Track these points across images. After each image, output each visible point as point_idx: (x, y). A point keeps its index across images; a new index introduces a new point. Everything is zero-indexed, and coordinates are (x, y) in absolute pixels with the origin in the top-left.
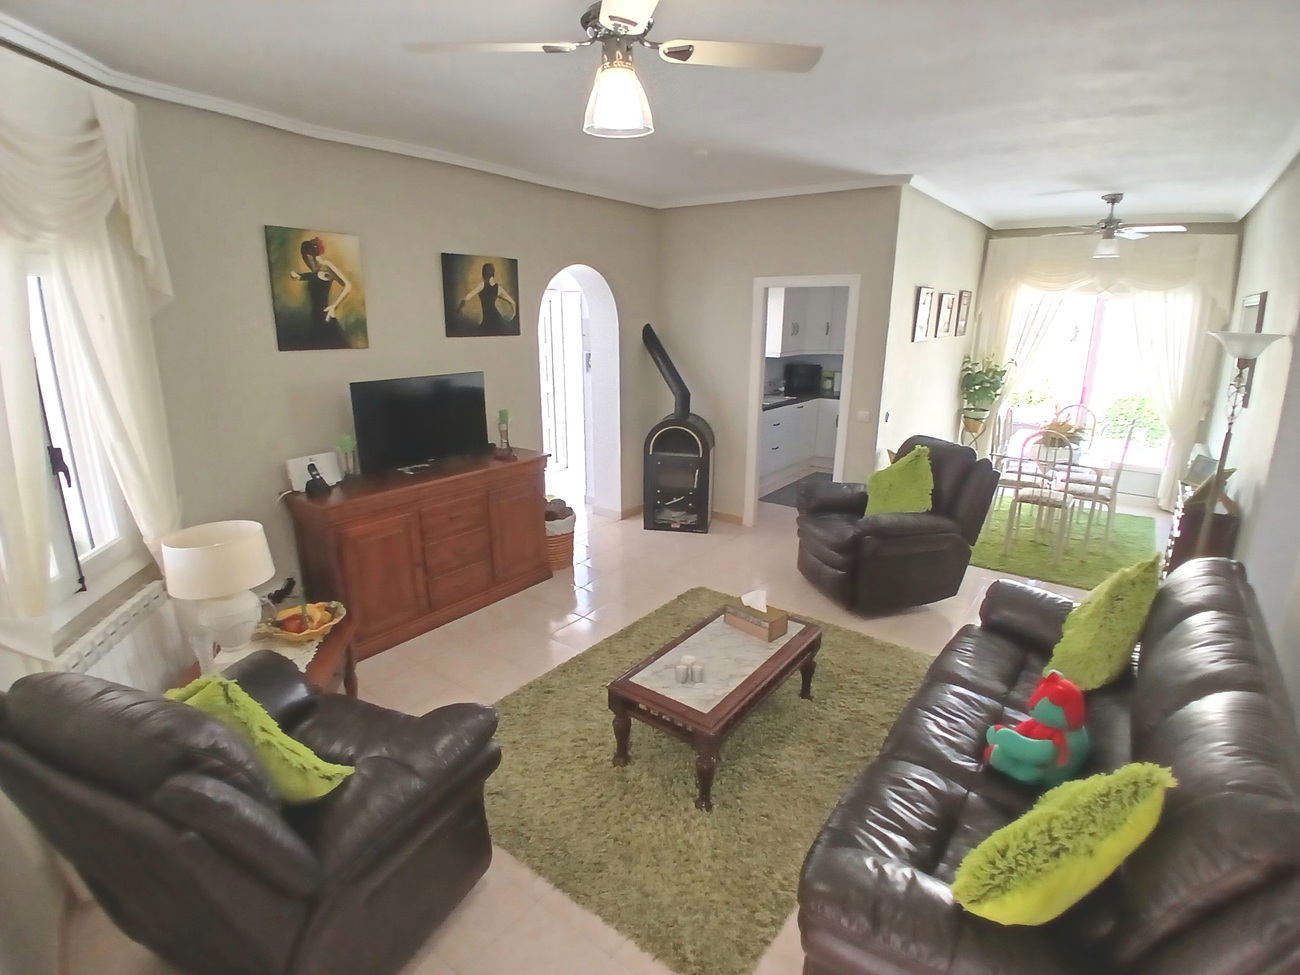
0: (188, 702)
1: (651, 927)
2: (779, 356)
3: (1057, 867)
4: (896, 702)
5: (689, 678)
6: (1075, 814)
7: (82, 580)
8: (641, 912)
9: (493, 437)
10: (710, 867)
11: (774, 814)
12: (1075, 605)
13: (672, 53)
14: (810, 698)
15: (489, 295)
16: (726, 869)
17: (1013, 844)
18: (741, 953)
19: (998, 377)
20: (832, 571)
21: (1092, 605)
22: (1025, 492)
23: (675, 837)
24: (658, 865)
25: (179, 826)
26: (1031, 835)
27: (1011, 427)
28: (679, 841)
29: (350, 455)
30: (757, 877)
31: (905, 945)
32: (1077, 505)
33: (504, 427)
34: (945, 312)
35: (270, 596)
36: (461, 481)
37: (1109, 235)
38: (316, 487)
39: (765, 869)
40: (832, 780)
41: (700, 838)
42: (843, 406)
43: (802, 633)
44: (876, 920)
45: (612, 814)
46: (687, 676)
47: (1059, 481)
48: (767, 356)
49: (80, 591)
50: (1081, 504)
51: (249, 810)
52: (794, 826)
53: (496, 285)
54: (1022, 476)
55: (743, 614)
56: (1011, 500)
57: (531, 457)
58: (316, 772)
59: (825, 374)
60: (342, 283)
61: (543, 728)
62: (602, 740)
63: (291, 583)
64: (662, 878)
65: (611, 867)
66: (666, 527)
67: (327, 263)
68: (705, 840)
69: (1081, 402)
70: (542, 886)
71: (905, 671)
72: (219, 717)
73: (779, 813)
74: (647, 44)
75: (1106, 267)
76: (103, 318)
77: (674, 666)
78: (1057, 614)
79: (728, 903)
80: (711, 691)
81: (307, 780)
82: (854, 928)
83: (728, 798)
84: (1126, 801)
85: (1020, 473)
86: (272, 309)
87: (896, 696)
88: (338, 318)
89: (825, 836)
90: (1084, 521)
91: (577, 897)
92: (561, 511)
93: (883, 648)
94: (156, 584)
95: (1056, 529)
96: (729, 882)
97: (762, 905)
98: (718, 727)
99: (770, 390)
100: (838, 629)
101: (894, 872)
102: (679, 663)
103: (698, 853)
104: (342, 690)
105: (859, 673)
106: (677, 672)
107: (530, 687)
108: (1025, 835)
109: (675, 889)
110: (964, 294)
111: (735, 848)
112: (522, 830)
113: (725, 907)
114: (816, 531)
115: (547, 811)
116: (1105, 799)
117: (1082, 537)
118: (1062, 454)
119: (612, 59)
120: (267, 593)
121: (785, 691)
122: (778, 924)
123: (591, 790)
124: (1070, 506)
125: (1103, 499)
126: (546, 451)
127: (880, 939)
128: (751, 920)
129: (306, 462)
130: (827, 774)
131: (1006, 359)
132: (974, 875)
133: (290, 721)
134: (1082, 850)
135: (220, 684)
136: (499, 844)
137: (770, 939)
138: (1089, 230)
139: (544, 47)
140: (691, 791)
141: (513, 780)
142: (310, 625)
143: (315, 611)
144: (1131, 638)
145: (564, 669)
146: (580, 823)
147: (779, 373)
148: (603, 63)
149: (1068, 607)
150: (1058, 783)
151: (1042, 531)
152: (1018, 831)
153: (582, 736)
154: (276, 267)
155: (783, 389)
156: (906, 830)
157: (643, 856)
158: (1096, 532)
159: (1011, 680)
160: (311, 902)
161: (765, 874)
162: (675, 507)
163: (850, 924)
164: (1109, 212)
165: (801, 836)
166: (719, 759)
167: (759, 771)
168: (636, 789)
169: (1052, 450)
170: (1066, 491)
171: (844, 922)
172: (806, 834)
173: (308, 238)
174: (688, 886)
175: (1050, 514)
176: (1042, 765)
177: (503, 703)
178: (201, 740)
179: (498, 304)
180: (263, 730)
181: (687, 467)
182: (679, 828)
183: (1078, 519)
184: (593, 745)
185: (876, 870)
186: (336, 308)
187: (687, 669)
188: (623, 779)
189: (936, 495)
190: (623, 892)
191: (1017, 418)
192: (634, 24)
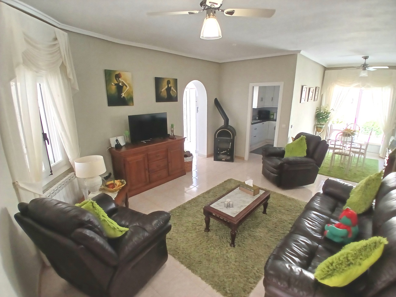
0: (82, 207)
1: (216, 282)
2: (256, 108)
3: (349, 269)
4: (294, 216)
5: (228, 206)
6: (355, 252)
7: (51, 172)
8: (213, 277)
9: (169, 132)
10: (234, 264)
11: (255, 249)
12: (354, 187)
13: (228, 13)
14: (266, 214)
15: (169, 89)
16: (239, 266)
17: (335, 261)
18: (244, 291)
19: (328, 114)
20: (273, 174)
21: (360, 187)
22: (336, 151)
23: (223, 255)
24: (218, 263)
25: (79, 244)
26: (341, 259)
27: (332, 130)
28: (225, 256)
29: (128, 137)
30: (249, 268)
31: (298, 292)
32: (353, 155)
33: (172, 129)
34: (311, 94)
35: (104, 178)
36: (159, 145)
37: (365, 69)
38: (118, 146)
39: (251, 266)
40: (273, 240)
41: (231, 255)
42: (277, 124)
43: (264, 194)
44: (289, 283)
45: (204, 246)
46: (228, 205)
47: (347, 148)
48: (253, 108)
49: (51, 175)
50: (355, 155)
51: (99, 239)
52: (261, 253)
53: (171, 87)
54: (336, 146)
55: (245, 187)
56: (332, 154)
57: (180, 138)
58: (117, 229)
59: (271, 113)
60: (127, 87)
61: (183, 219)
62: (201, 224)
63: (110, 174)
64: (220, 267)
65: (204, 263)
66: (220, 160)
67: (122, 80)
68: (233, 256)
69: (355, 122)
70: (183, 267)
71: (297, 207)
72: (91, 212)
73: (256, 249)
74: (220, 10)
75: (363, 79)
76: (59, 96)
77: (224, 202)
78: (348, 190)
79: (240, 276)
80: (235, 210)
81: (115, 231)
82: (282, 286)
83: (240, 244)
84: (372, 249)
85: (335, 145)
86: (107, 95)
87: (293, 214)
88: (125, 97)
89: (272, 257)
90: (356, 161)
91: (194, 271)
92: (189, 155)
93: (290, 199)
94: (73, 173)
95: (346, 163)
96: (240, 269)
97: (251, 277)
98: (237, 222)
99: (254, 118)
100: (275, 193)
101: (295, 269)
102: (225, 201)
103: (230, 260)
104: (124, 206)
105: (282, 207)
106: (225, 204)
107: (179, 207)
108: (339, 259)
109: (224, 271)
110: (317, 88)
111: (242, 259)
112: (177, 250)
113: (239, 277)
114: (268, 162)
115: (184, 244)
116: (366, 248)
117: (355, 166)
118: (349, 139)
119: (209, 15)
120: (103, 177)
121: (258, 212)
122: (256, 283)
123: (198, 239)
124: (351, 155)
125: (362, 154)
126: (185, 137)
127: (290, 290)
128: (247, 281)
129: (115, 139)
130: (271, 237)
131: (331, 108)
132: (322, 271)
133: (110, 214)
134: (357, 264)
135: (91, 202)
136: (170, 254)
137: (253, 288)
138: (358, 68)
139: (189, 12)
140: (228, 241)
141: (174, 235)
142: (116, 186)
143: (117, 182)
144: (373, 197)
145: (189, 202)
146: (194, 249)
147: (256, 113)
148: (207, 16)
149: (351, 188)
150: (349, 243)
151: (342, 164)
152: (337, 257)
153: (195, 223)
154: (108, 82)
155: (257, 118)
156: (298, 256)
157: (214, 260)
158: (359, 164)
159: (333, 210)
160: (115, 268)
161: (252, 268)
162: (224, 154)
163: (281, 284)
164: (365, 62)
165: (263, 256)
166: (237, 231)
167: (250, 236)
168: (211, 239)
169: (346, 138)
170: (350, 151)
171: (279, 284)
172: (265, 256)
173: (117, 73)
174: (228, 270)
175: (345, 158)
176: (343, 237)
177: (171, 211)
178: (86, 218)
179: (171, 92)
180: (103, 216)
181: (227, 142)
182: (225, 252)
183: (354, 160)
184: (198, 225)
185: (290, 268)
186: (124, 94)
187: (228, 203)
188: (207, 236)
189: (308, 152)
190: (207, 271)
191: (334, 128)
192: (217, 4)
